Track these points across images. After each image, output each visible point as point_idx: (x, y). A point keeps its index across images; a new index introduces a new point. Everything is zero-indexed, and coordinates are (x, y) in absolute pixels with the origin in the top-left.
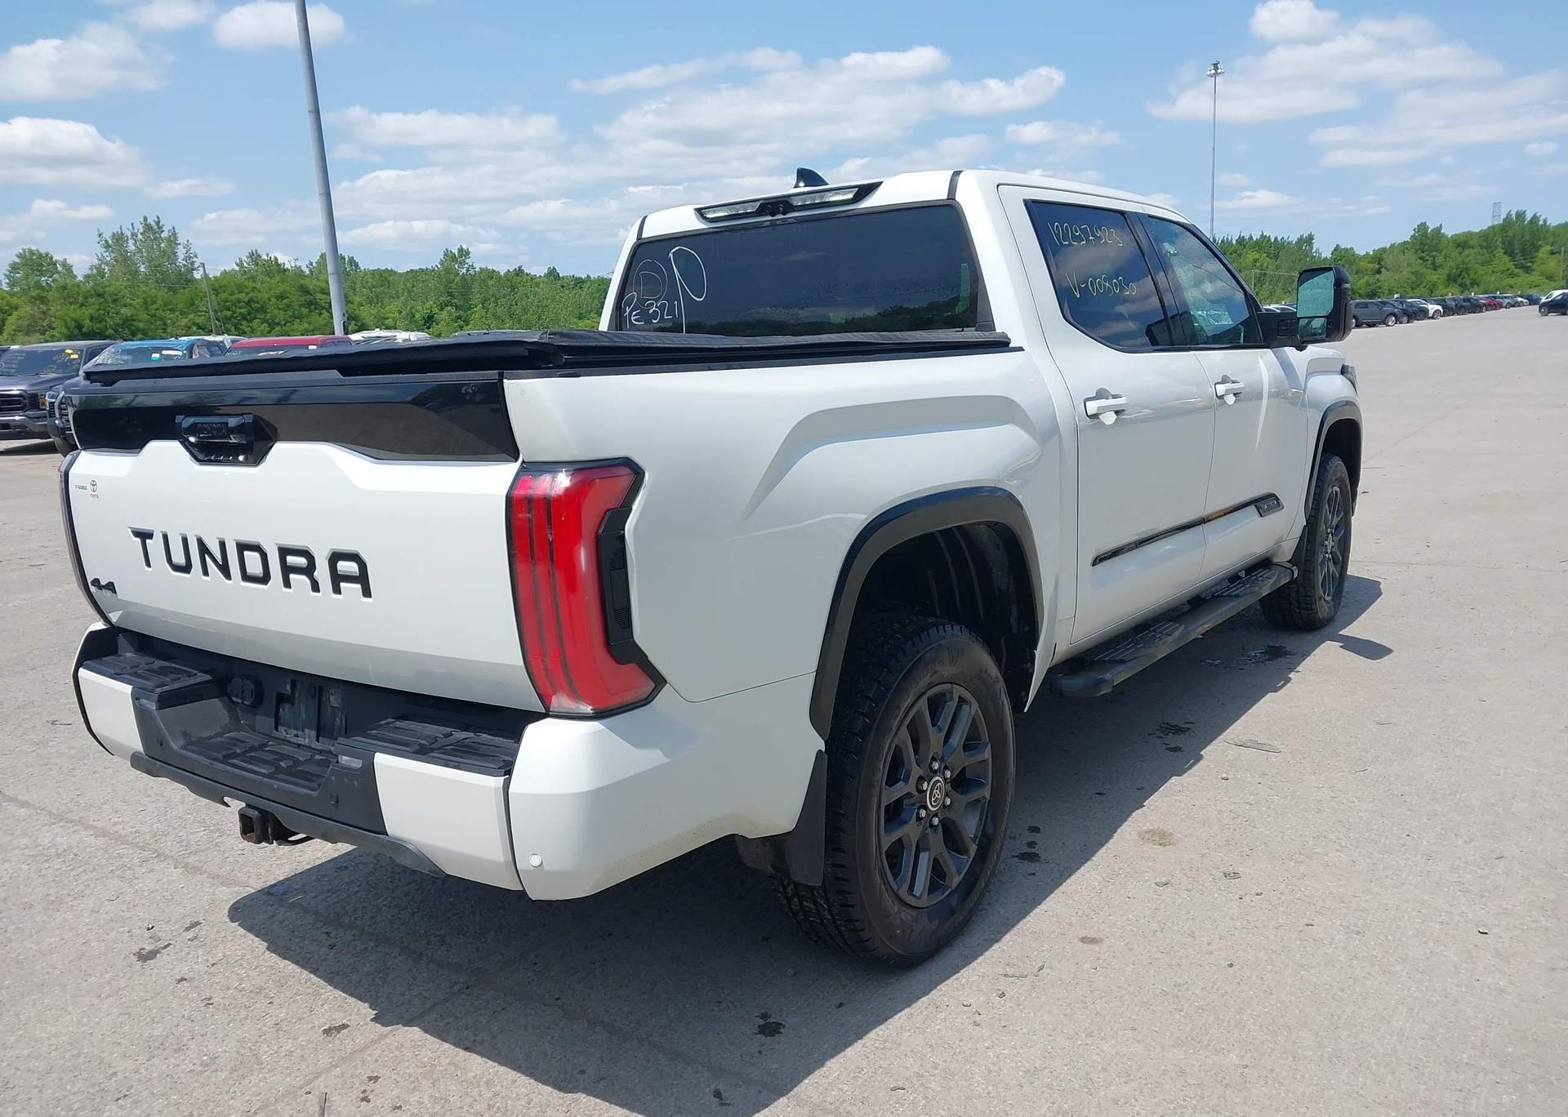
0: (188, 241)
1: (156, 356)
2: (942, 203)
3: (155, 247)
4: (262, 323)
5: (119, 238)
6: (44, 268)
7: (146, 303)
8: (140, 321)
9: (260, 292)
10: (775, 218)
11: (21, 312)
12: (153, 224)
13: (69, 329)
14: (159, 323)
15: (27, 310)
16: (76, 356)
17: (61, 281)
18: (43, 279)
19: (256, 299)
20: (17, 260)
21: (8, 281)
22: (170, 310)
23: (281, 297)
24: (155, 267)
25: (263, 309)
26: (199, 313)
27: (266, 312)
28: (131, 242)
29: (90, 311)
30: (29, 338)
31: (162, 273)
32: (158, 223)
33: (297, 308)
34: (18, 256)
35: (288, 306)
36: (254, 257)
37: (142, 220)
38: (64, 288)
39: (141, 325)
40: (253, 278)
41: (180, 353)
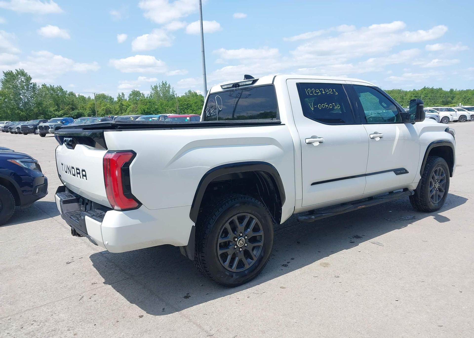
0: (173, 88)
1: (151, 119)
2: (271, 85)
3: (165, 89)
4: (190, 110)
5: (156, 87)
6: (138, 95)
7: (161, 104)
8: (159, 109)
9: (190, 101)
10: (237, 88)
11: (131, 107)
12: (165, 83)
13: (142, 111)
14: (164, 110)
15: (132, 106)
16: (133, 119)
17: (141, 99)
18: (137, 98)
19: (189, 103)
20: (131, 93)
21: (129, 98)
22: (167, 106)
23: (196, 103)
24: (164, 95)
25: (191, 106)
26: (174, 107)
27: (192, 107)
28: (159, 88)
29: (147, 106)
30: (132, 113)
31: (166, 96)
32: (166, 83)
33: (200, 106)
34: (131, 92)
35: (198, 105)
36: (190, 92)
37: (162, 82)
38: (142, 100)
39: (159, 110)
40: (189, 98)
41: (156, 119)
